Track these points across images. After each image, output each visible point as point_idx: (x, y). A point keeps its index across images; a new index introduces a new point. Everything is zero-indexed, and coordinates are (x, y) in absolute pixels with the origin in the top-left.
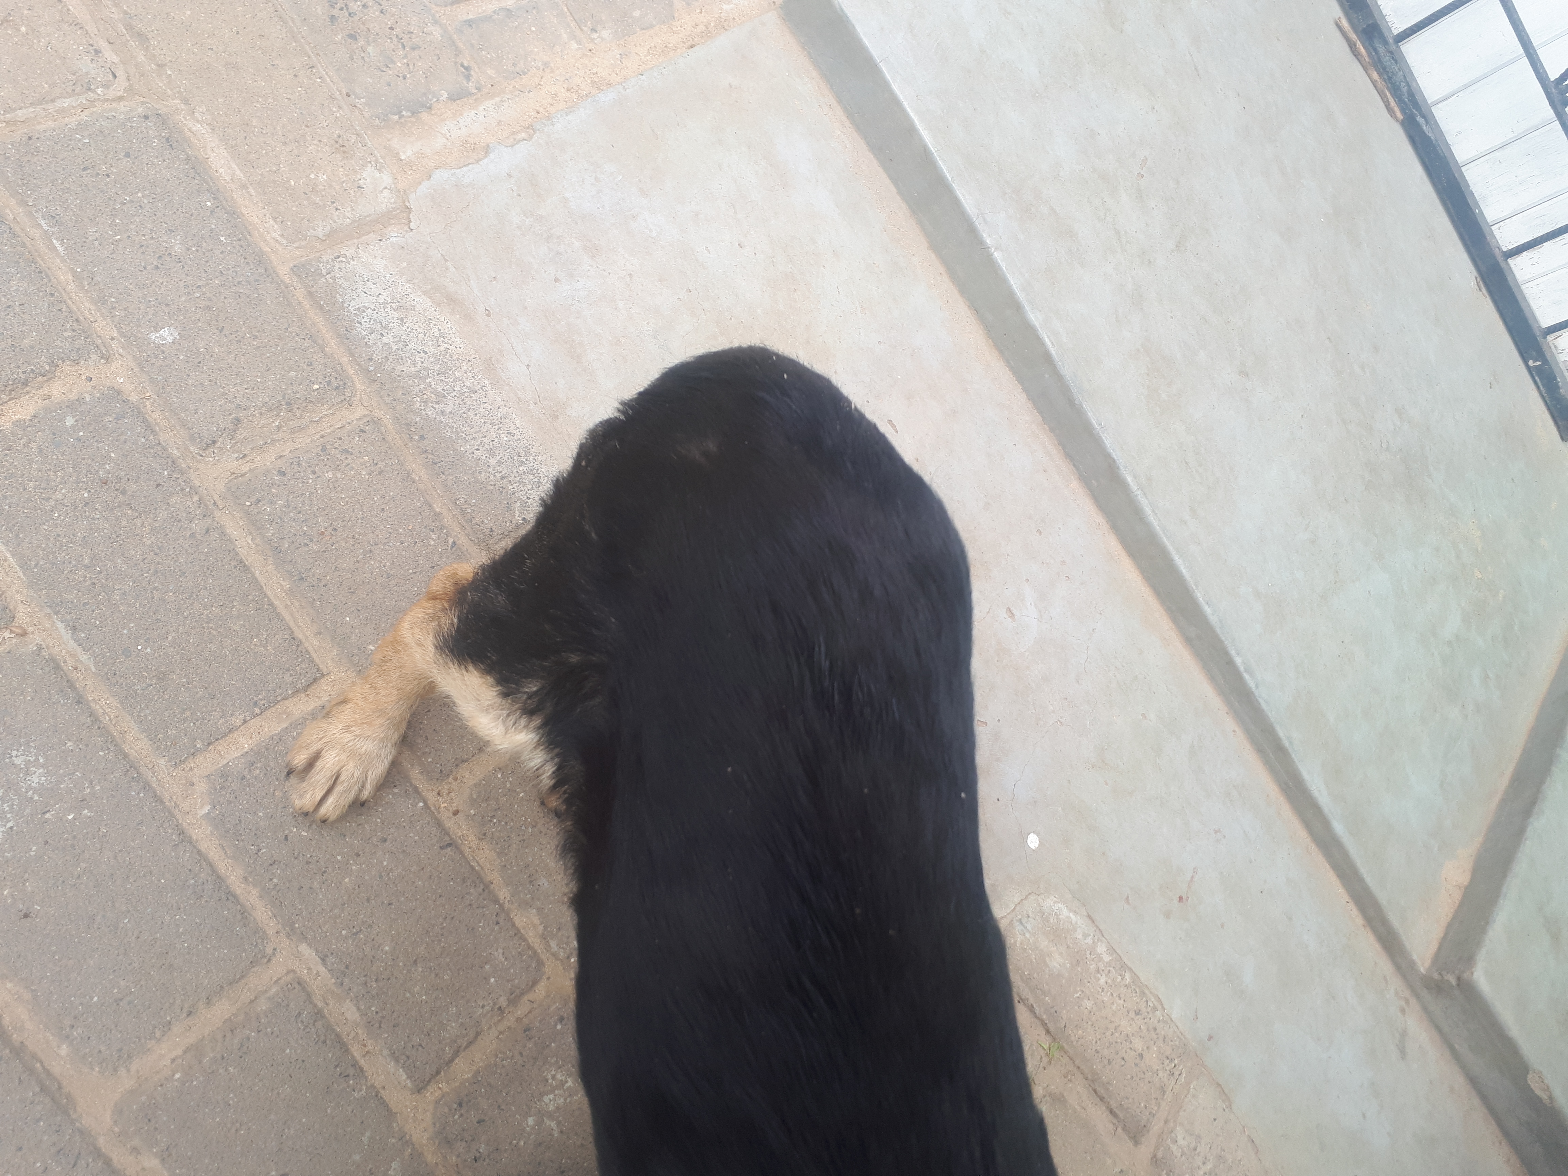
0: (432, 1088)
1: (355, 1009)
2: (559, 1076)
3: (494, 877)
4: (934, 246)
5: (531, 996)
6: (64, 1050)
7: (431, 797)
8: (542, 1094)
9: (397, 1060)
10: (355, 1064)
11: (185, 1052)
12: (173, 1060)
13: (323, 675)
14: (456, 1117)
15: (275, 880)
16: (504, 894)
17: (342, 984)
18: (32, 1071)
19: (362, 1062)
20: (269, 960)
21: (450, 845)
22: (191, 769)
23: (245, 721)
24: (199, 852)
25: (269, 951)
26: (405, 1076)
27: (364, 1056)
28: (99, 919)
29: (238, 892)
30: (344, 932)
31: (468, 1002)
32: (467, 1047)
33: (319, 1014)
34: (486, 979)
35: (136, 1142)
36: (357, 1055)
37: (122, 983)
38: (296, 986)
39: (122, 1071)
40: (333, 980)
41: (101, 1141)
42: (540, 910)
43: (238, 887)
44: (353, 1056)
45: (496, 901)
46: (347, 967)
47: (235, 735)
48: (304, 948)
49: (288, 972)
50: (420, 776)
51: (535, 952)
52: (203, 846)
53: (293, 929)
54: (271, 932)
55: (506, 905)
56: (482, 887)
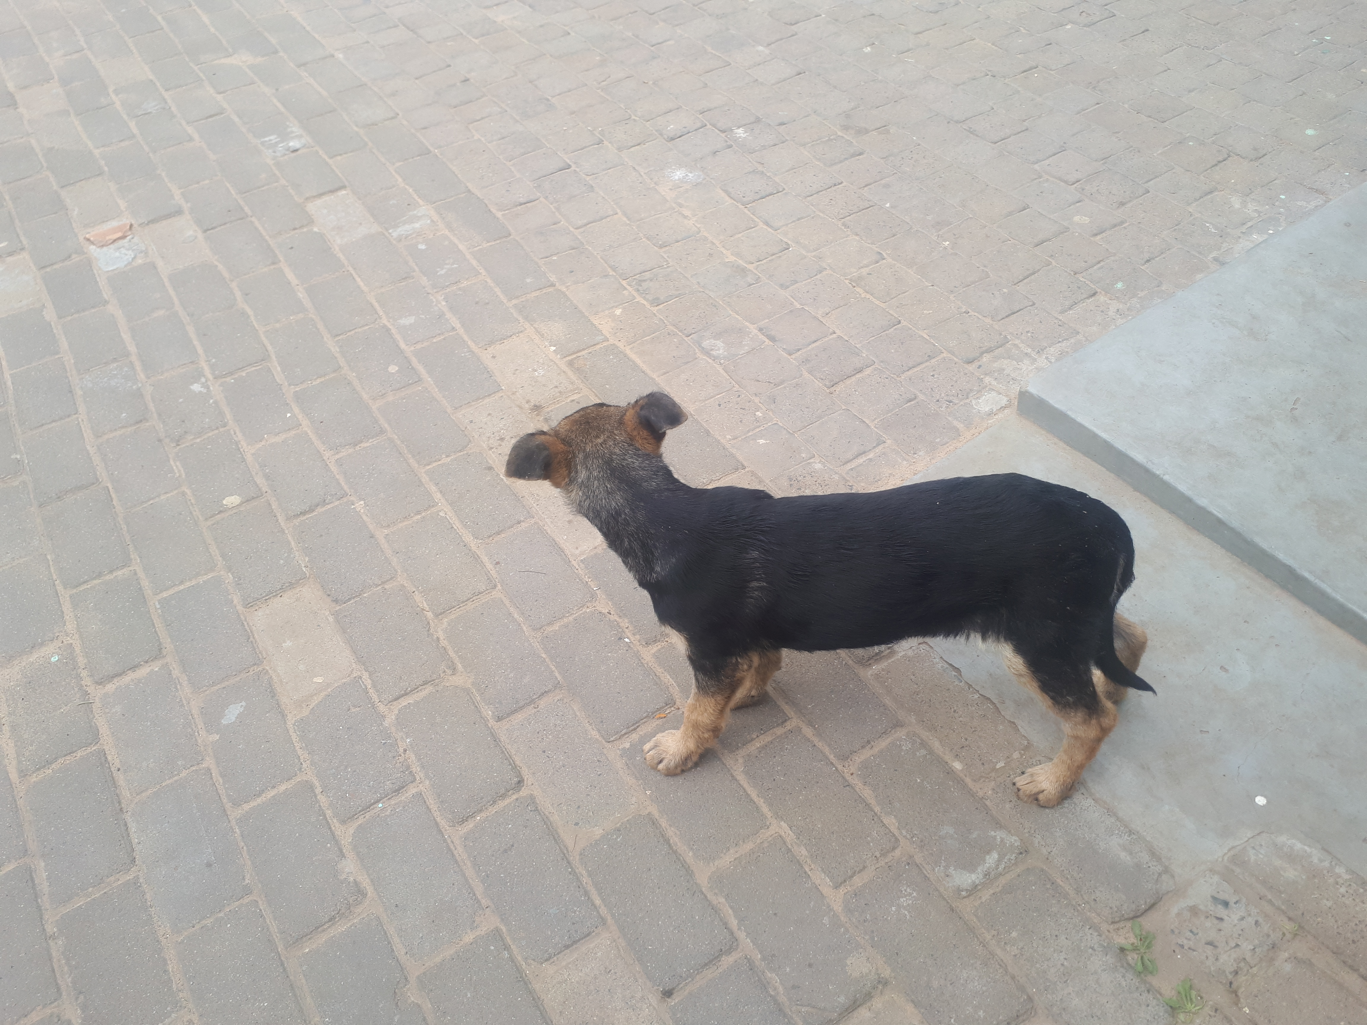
0: (842, 888)
1: (805, 850)
2: (908, 890)
3: (872, 802)
4: (1136, 489)
5: (893, 854)
6: (691, 854)
7: (840, 767)
8: (899, 898)
9: (825, 873)
10: (806, 873)
11: (735, 860)
12: (730, 862)
13: (789, 718)
14: (854, 901)
15: (770, 796)
16: (877, 809)
17: (799, 838)
18: (679, 860)
19: (809, 873)
20: (768, 828)
21: (848, 786)
22: (737, 754)
23: (757, 736)
24: (740, 784)
25: (768, 823)
26: (829, 880)
27: (810, 871)
28: (703, 807)
29: (755, 800)
30: (800, 818)
31: (859, 852)
32: (859, 872)
33: (789, 850)
34: (868, 843)
35: (716, 891)
36: (807, 870)
37: (711, 831)
38: (779, 838)
39: (711, 864)
40: (795, 837)
41: (704, 889)
42: (895, 816)
43: (756, 799)
44: (805, 870)
45: (872, 810)
46: (801, 832)
47: (754, 742)
48: (782, 823)
49: (776, 833)
50: (833, 758)
51: (894, 835)
52: (742, 783)
53: (778, 816)
54: (769, 817)
55: (879, 813)
56: (865, 804)
